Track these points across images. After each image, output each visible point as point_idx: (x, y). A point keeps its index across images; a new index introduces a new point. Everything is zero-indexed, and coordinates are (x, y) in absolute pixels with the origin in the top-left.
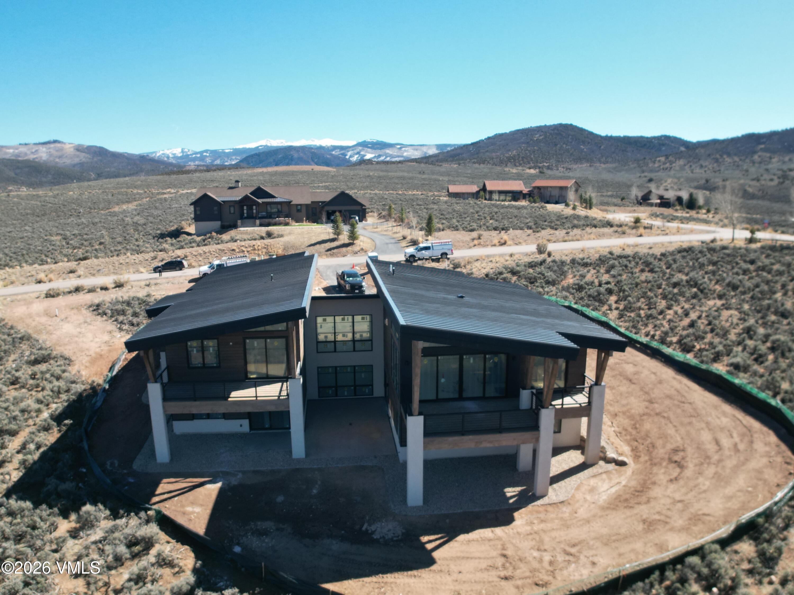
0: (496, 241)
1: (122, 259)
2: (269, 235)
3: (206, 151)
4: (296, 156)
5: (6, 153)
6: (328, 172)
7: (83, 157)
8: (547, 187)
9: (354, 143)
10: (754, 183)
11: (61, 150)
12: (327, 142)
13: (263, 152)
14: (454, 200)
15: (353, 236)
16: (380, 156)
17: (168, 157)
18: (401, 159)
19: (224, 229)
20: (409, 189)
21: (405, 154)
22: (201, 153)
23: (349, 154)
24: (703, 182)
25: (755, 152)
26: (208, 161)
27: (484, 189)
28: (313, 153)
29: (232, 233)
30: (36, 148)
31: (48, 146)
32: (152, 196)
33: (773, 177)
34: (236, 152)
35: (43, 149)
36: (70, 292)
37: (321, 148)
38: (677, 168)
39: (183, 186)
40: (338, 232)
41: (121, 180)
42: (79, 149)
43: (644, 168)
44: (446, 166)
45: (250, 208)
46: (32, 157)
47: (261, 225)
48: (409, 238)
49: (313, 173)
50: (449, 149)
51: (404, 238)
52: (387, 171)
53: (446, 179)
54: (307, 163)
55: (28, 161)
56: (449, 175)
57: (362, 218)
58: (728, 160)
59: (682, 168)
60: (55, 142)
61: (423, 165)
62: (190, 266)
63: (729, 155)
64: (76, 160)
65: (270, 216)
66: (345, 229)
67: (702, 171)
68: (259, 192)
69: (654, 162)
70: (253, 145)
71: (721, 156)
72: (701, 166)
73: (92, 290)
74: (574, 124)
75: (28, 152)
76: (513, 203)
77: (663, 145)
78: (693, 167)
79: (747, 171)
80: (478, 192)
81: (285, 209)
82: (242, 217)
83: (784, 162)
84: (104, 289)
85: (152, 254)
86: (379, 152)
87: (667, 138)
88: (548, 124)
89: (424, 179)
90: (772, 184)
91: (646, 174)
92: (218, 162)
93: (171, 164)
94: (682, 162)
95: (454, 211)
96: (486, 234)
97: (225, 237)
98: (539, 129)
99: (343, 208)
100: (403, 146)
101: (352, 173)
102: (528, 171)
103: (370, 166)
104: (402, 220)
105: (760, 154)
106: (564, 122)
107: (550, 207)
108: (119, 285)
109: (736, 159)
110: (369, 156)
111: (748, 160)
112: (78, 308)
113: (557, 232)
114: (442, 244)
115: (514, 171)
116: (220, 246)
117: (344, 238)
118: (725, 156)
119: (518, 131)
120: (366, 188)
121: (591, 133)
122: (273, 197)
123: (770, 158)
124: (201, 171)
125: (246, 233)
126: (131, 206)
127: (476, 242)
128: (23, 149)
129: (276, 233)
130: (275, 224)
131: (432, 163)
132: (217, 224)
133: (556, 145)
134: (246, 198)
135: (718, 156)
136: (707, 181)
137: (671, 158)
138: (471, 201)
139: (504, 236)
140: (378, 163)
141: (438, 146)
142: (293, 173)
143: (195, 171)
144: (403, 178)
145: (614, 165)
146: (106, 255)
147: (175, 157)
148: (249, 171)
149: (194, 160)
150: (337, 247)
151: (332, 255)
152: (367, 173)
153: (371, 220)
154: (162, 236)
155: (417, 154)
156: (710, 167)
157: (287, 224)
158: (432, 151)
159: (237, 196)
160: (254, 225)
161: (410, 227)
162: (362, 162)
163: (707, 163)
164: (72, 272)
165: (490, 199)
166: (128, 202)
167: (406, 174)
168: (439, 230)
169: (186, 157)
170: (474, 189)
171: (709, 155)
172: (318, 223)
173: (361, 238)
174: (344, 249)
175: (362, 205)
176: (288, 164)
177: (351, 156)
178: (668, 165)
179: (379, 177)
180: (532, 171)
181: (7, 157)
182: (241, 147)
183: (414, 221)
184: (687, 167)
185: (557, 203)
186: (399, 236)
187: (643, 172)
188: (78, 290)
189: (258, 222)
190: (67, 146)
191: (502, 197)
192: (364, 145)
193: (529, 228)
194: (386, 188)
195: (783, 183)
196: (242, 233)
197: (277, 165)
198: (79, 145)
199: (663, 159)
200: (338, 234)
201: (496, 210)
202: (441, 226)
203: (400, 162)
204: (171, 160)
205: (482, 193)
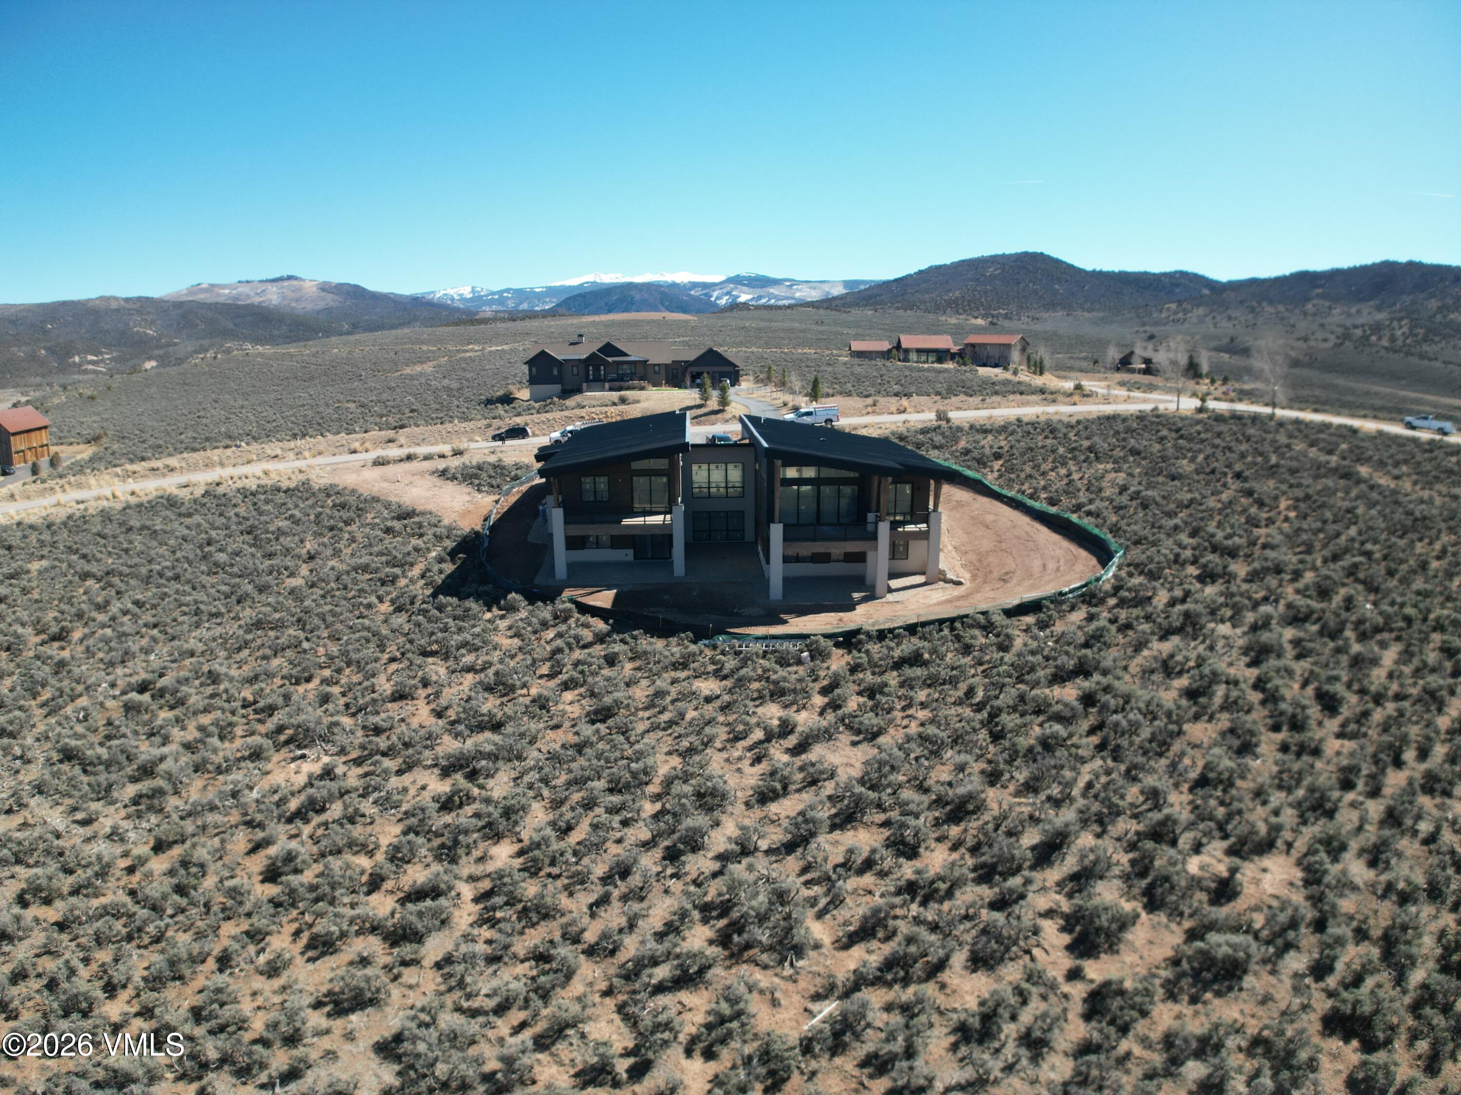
0: (893, 409)
1: (448, 426)
2: (623, 401)
3: (508, 290)
4: (638, 297)
5: (219, 295)
6: (686, 321)
7: (330, 300)
8: (985, 345)
9: (723, 278)
10: (1301, 344)
11: (299, 289)
12: (682, 277)
13: (591, 293)
14: (856, 361)
15: (724, 402)
16: (760, 297)
17: (453, 299)
18: (792, 302)
19: (566, 393)
20: (799, 345)
21: (797, 295)
22: (500, 293)
23: (715, 294)
24: (1226, 341)
25: (1308, 300)
26: (511, 304)
27: (898, 346)
28: (663, 294)
29: (578, 398)
30: (263, 287)
31: (280, 284)
32: (450, 354)
33: (1329, 336)
34: (551, 291)
35: (273, 289)
36: (401, 460)
37: (674, 285)
38: (1195, 320)
39: (489, 341)
40: (705, 398)
41: (399, 332)
42: (325, 288)
43: (1146, 319)
44: (856, 314)
45: (597, 369)
46: (257, 300)
47: (611, 389)
48: (791, 404)
49: (664, 322)
50: (862, 287)
51: (785, 404)
52: (770, 320)
53: (852, 332)
54: (654, 308)
55: (251, 306)
56: (858, 327)
57: (735, 382)
58: (1269, 309)
59: (1201, 320)
60: (290, 278)
61: (822, 311)
62: (534, 435)
63: (1271, 302)
64: (321, 305)
65: (621, 378)
66: (715, 394)
67: (1230, 325)
68: (609, 349)
69: (1161, 311)
70: (575, 282)
71: (1259, 303)
72: (1230, 318)
73: (428, 458)
74: (1046, 252)
75: (252, 294)
76: (936, 365)
77: (1177, 285)
78: (1218, 318)
79: (1293, 326)
80: (890, 351)
81: (640, 370)
82: (587, 380)
83: (1349, 315)
84: (442, 456)
85: (485, 422)
86: (758, 292)
87: (1184, 274)
88: (1007, 252)
89: (821, 332)
90: (1326, 345)
91: (1148, 328)
92: (525, 306)
93: (457, 310)
94: (1201, 311)
95: (852, 374)
96: (882, 400)
97: (570, 402)
98: (994, 260)
99: (711, 369)
100: (794, 283)
101: (720, 323)
102: (973, 321)
103: (745, 312)
104: (783, 384)
105: (1315, 302)
106: (1031, 250)
107: (983, 371)
108: (457, 453)
109: (1281, 308)
110: (744, 298)
111: (1297, 311)
112: (422, 474)
113: (971, 399)
114: (826, 409)
115: (953, 321)
116: (566, 413)
117: (713, 404)
118: (1265, 304)
119: (963, 261)
120: (741, 344)
121: (1071, 267)
122: (626, 355)
123: (1330, 308)
124: (503, 320)
125: (594, 398)
126: (428, 368)
127: (870, 409)
128: (243, 289)
129: (631, 399)
130: (628, 389)
131: (836, 309)
132: (557, 388)
133: (1018, 283)
134: (593, 356)
135: (1254, 304)
136: (1232, 340)
137: (1185, 305)
138: (879, 362)
139: (905, 402)
140: (757, 308)
141: (847, 284)
142: (637, 323)
143: (494, 320)
144: (792, 330)
145: (1101, 314)
146: (427, 424)
147: (463, 299)
148: (575, 321)
149: (491, 303)
150: (705, 415)
151: (699, 424)
152: (741, 323)
153: (745, 384)
154: (489, 402)
155: (814, 295)
156: (1242, 319)
157: (642, 388)
158: (838, 291)
159: (582, 353)
160: (603, 390)
161: (793, 392)
162: (735, 306)
163: (1238, 314)
164: (390, 441)
165: (906, 360)
166: (422, 363)
167: (796, 325)
168: (828, 395)
169: (477, 299)
170: (885, 346)
171: (1242, 302)
172: (680, 387)
173: (733, 404)
174: (713, 417)
175: (735, 366)
176: (626, 310)
177: (718, 298)
178: (1180, 315)
179: (759, 329)
180: (980, 322)
181: (221, 300)
182: (558, 284)
183: (797, 385)
184: (1208, 319)
185: (996, 366)
186: (779, 402)
187: (1144, 325)
188: (409, 458)
189: (607, 385)
190: (308, 284)
191: (924, 358)
192: (737, 281)
193: (938, 393)
194: (767, 345)
195: (1342, 344)
196: (589, 398)
197: (610, 311)
198: (325, 283)
199: (1173, 306)
200: (706, 399)
201: (907, 373)
202: (831, 391)
203: (789, 307)
204: (457, 304)
205: (894, 352)
